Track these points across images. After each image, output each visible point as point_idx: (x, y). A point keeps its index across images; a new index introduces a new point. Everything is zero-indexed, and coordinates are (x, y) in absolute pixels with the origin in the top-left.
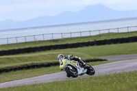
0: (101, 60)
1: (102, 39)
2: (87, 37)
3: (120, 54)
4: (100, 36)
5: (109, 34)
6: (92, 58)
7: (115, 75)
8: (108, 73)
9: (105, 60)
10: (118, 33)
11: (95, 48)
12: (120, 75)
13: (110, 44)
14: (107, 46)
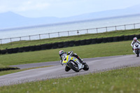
1: (14, 47)
3: (33, 62)
4: (11, 44)
5: (21, 42)
6: (4, 67)
7: (28, 84)
8: (20, 82)
9: (17, 69)
10: (30, 41)
11: (7, 56)
12: (33, 83)
13: (22, 52)
14: (19, 54)
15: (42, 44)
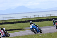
0: (24, 29)
1: (24, 20)
2: (18, 19)
4: (23, 19)
5: (27, 18)
6: (20, 28)
7: (29, 35)
8: (26, 35)
9: (25, 29)
11: (21, 24)
12: (31, 35)
13: (27, 22)
15: (36, 19)
